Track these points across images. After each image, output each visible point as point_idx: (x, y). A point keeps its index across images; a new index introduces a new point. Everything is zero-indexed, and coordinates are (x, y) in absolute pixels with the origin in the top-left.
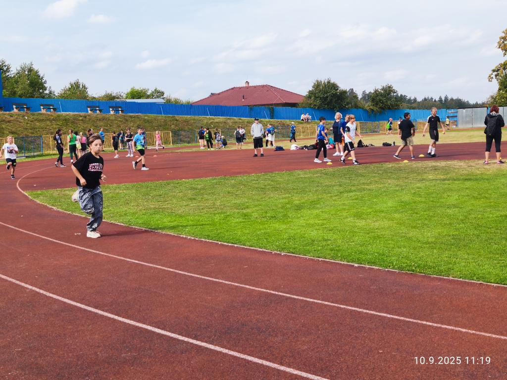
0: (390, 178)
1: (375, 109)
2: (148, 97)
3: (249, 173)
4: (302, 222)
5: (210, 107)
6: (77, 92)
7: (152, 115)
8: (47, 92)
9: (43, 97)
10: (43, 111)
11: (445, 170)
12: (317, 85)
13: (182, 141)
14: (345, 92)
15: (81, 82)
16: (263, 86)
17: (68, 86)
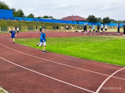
0: (97, 39)
1: (104, 23)
2: (48, 18)
3: (65, 37)
4: (69, 48)
5: (63, 21)
6: (31, 16)
7: (48, 22)
8: (24, 16)
9: (23, 17)
10: (22, 21)
11: (111, 38)
12: (90, 16)
13: (55, 29)
14: (96, 18)
15: (32, 14)
16: (76, 16)
17: (29, 15)
